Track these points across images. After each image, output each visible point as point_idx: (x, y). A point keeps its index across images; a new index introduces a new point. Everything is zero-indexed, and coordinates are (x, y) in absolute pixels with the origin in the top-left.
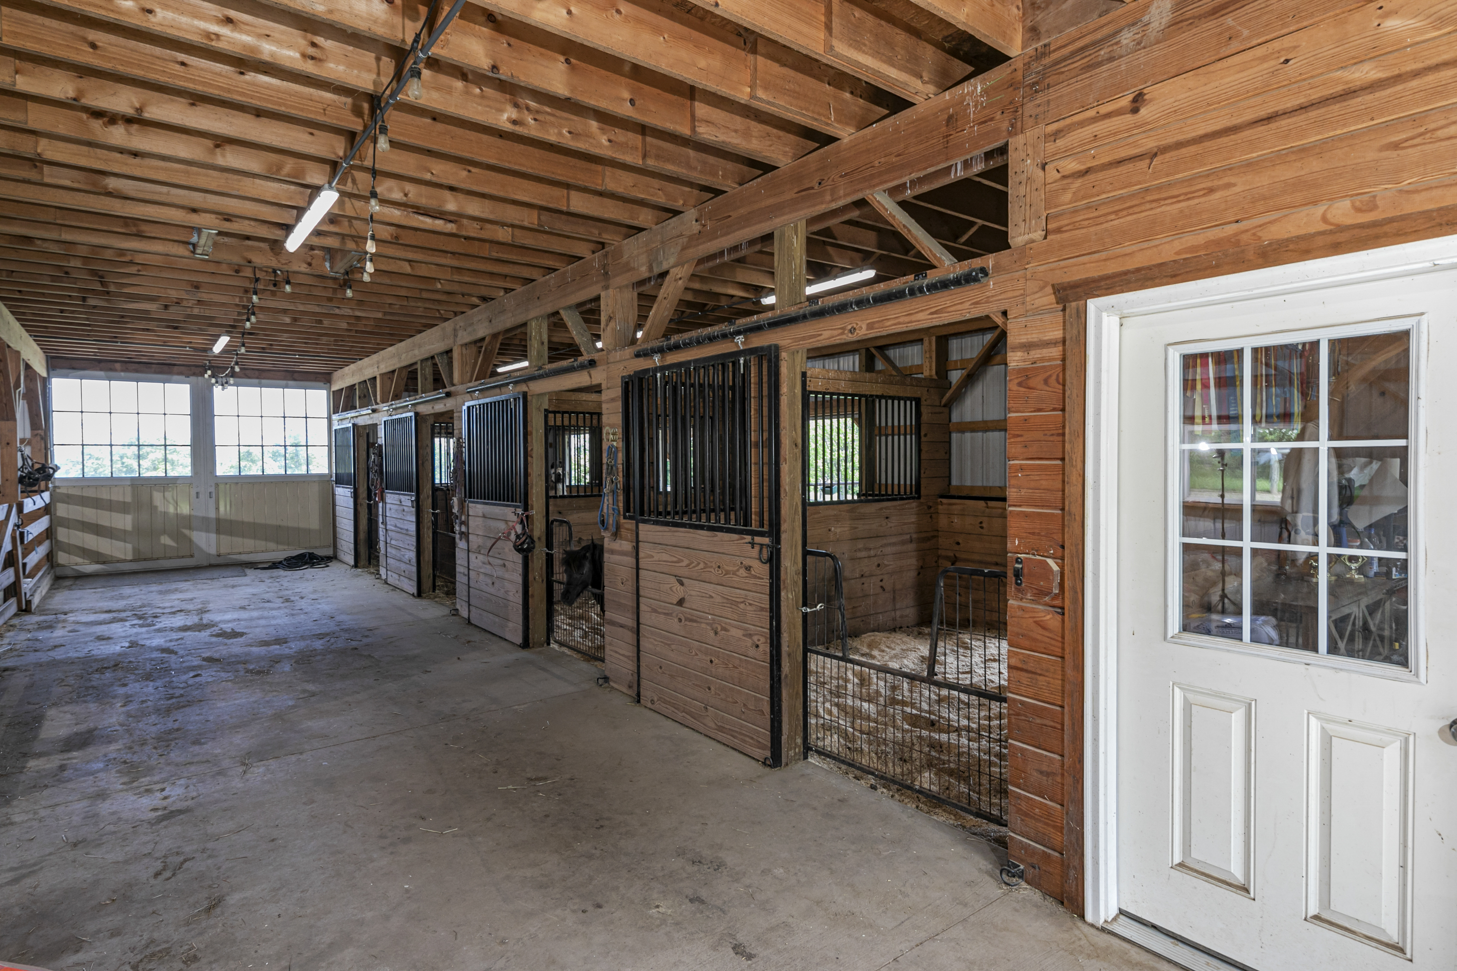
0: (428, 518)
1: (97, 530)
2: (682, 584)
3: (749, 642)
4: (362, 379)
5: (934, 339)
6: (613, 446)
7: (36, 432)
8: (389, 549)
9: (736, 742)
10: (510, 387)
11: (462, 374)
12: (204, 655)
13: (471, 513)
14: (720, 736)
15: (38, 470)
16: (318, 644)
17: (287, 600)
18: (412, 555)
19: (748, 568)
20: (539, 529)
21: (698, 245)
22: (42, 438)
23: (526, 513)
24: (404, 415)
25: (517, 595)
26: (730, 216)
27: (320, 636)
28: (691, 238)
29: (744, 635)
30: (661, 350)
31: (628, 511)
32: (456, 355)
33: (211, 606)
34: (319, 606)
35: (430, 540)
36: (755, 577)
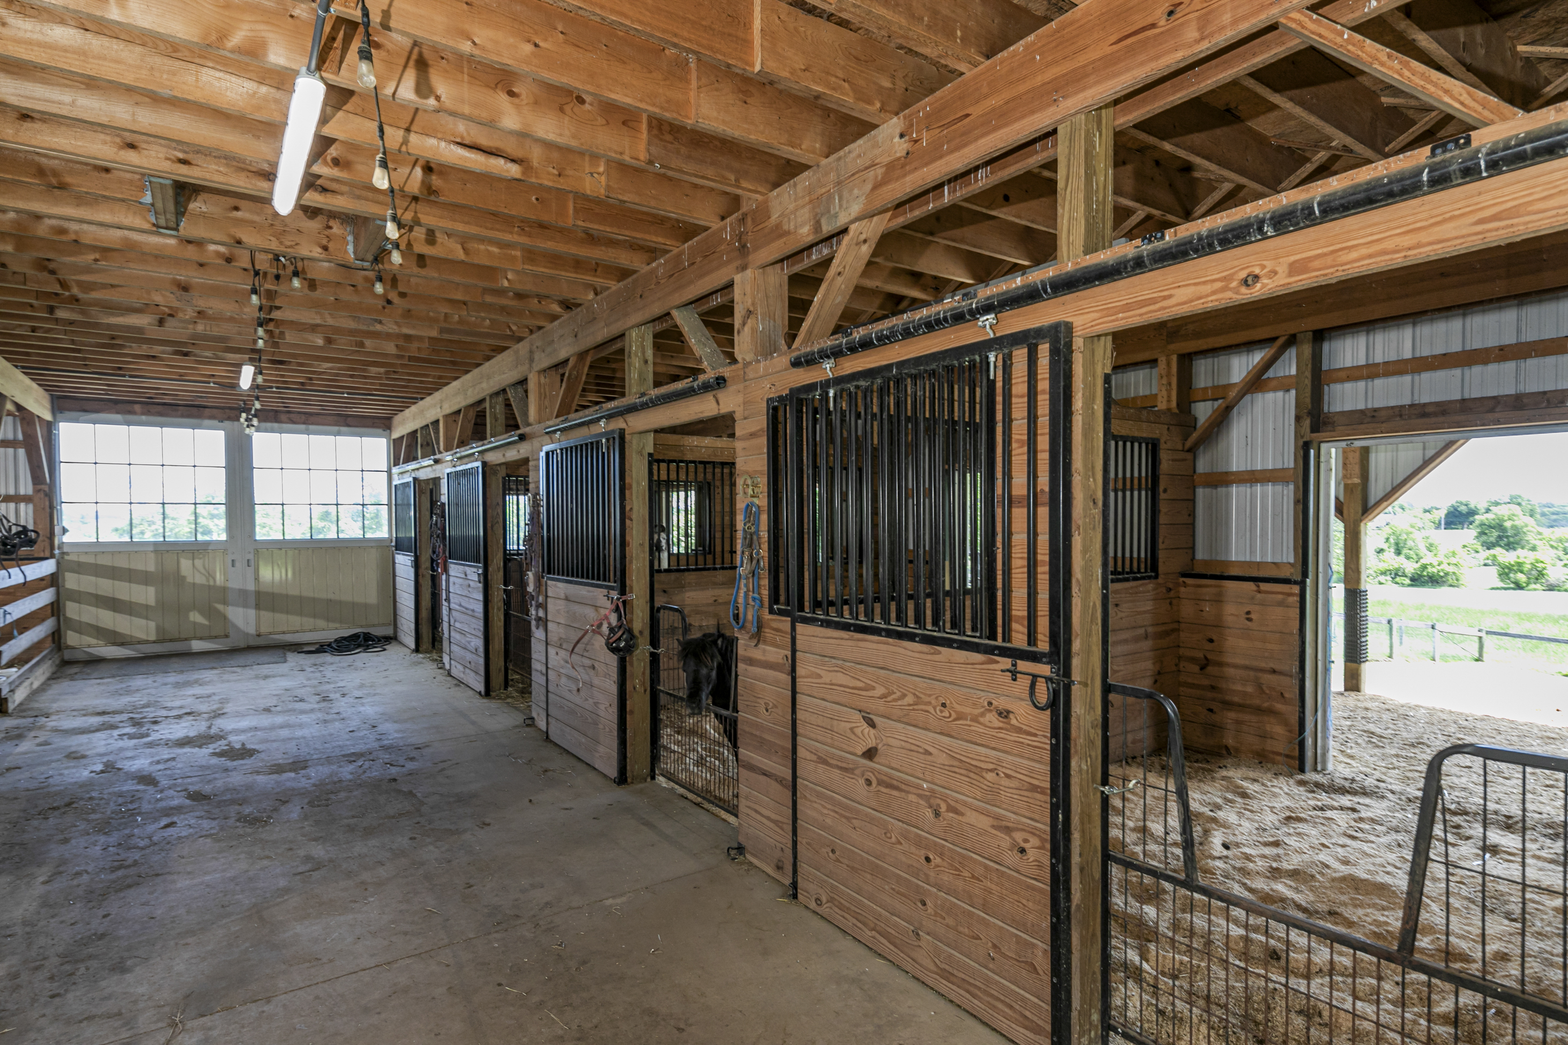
0: (498, 596)
1: (114, 604)
2: (872, 725)
3: (1005, 841)
4: (424, 423)
5: (1174, 358)
6: (753, 504)
7: (39, 487)
8: (453, 634)
9: (977, 1005)
10: (602, 423)
11: (540, 410)
12: (192, 788)
13: (550, 594)
14: (944, 986)
15: (18, 534)
16: (347, 772)
17: (325, 699)
18: (478, 643)
19: (1004, 714)
20: (639, 620)
21: (905, 176)
22: (46, 495)
23: (624, 598)
24: (469, 466)
25: (610, 710)
26: (967, 115)
27: (352, 758)
28: (891, 167)
29: (993, 827)
30: (836, 353)
31: (777, 601)
32: (532, 385)
33: (229, 708)
34: (362, 709)
35: (502, 624)
36: (1019, 730)
